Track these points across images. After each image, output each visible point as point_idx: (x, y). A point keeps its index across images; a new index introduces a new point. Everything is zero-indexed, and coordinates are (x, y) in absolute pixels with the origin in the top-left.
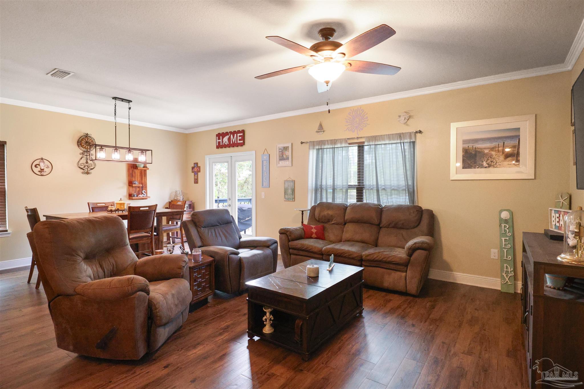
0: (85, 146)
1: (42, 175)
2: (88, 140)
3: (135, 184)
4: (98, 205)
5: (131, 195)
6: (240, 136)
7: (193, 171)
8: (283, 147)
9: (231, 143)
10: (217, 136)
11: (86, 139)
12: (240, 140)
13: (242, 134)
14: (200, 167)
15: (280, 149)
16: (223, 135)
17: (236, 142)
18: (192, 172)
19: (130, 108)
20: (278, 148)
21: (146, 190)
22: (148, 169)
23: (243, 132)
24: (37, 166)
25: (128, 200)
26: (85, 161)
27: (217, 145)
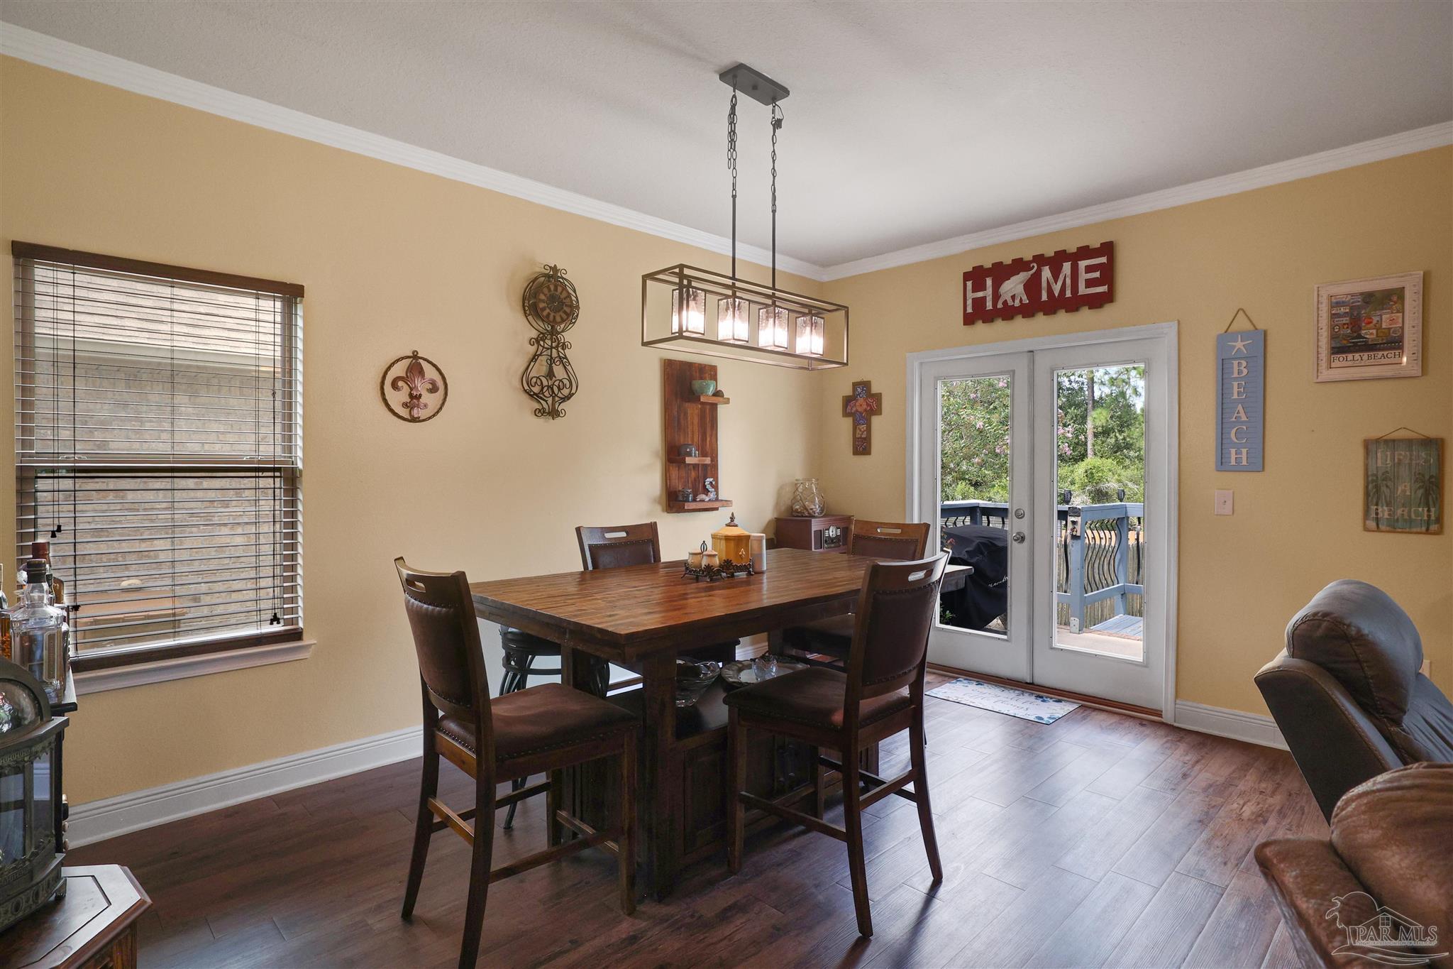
0: (548, 310)
1: (414, 420)
2: (556, 290)
3: (690, 454)
4: (608, 535)
5: (677, 496)
6: (1089, 269)
7: (848, 410)
8: (1361, 294)
9: (1044, 297)
10: (967, 277)
11: (552, 288)
12: (1090, 283)
13: (1103, 260)
14: (880, 394)
15: (1339, 304)
16: (1001, 272)
17: (1068, 294)
18: (846, 414)
19: (777, 124)
20: (1324, 300)
21: (716, 479)
22: (727, 401)
23: (1108, 249)
24: (400, 384)
25: (666, 513)
26: (544, 369)
27: (969, 310)
